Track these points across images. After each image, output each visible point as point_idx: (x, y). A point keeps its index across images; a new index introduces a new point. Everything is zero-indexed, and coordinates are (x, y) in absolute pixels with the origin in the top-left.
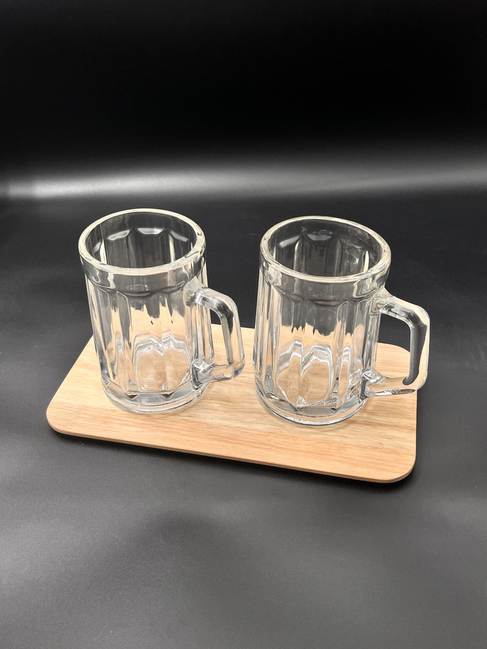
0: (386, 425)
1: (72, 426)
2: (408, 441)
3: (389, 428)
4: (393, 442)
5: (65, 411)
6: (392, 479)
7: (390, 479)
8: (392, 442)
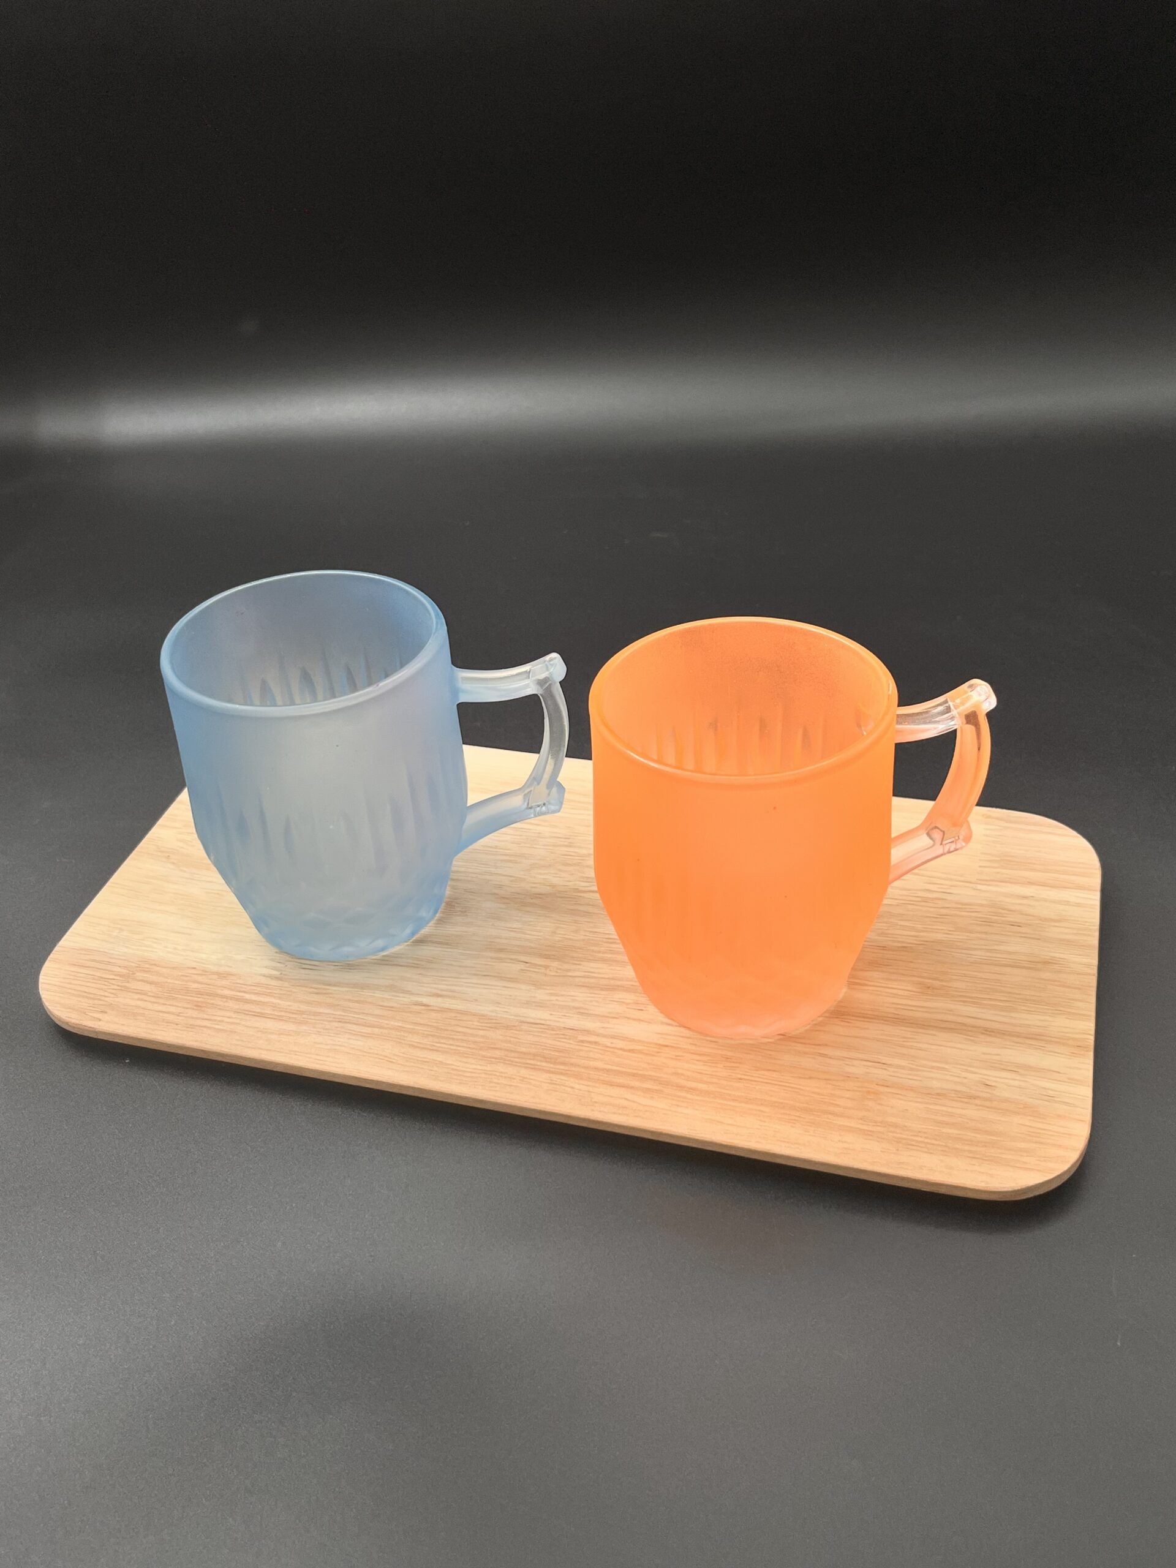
0: (1004, 1034)
1: (106, 1012)
2: (1069, 1079)
3: (1014, 1042)
4: (1023, 1081)
5: (91, 973)
6: (1016, 1189)
7: (1010, 1190)
8: (1020, 1081)
